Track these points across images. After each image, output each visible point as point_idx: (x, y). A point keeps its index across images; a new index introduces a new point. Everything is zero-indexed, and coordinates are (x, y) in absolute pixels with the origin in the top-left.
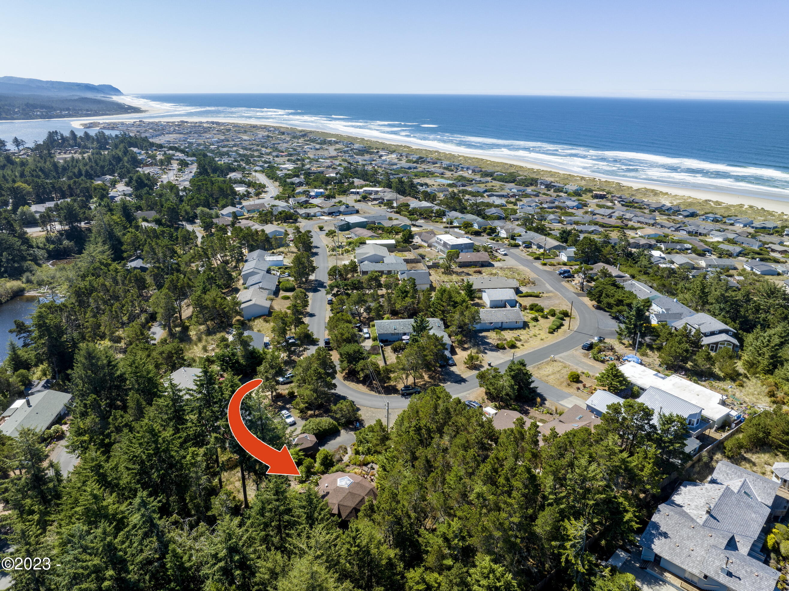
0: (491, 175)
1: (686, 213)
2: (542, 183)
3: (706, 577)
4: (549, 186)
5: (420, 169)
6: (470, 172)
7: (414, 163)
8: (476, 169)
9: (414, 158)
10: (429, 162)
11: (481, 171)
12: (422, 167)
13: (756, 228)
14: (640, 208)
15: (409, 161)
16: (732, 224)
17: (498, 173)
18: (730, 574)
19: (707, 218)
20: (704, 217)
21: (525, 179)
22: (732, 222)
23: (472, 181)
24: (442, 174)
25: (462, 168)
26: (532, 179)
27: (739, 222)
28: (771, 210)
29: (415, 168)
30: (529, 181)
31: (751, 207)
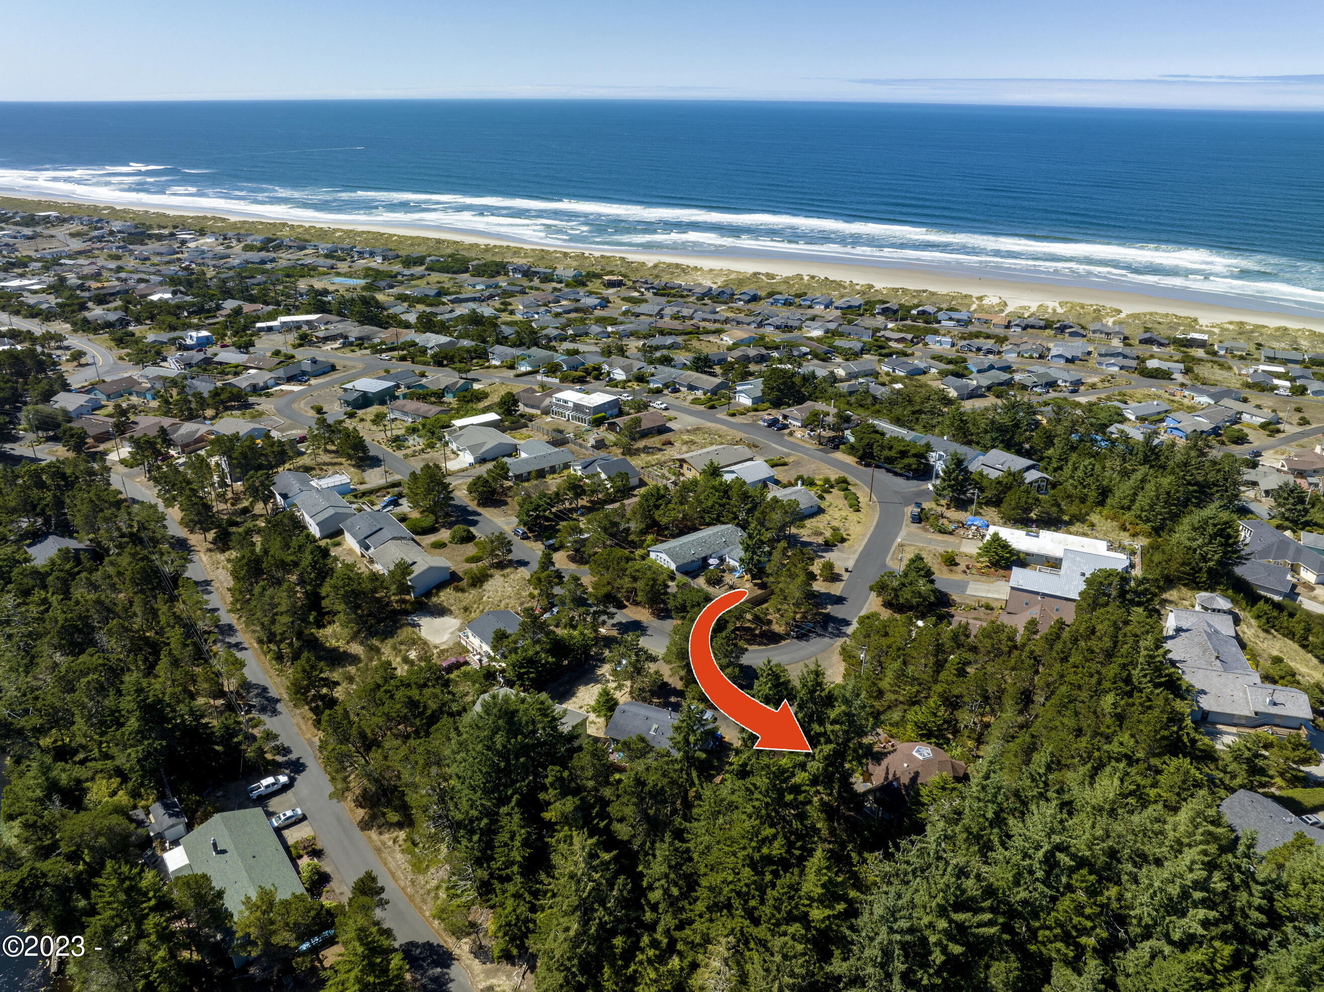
0: (419, 261)
1: (746, 298)
2: (515, 270)
3: (1256, 713)
4: (528, 273)
5: (283, 263)
6: (379, 259)
7: (260, 250)
8: (390, 254)
9: (256, 239)
10: (290, 247)
11: (398, 256)
12: (285, 259)
13: (841, 308)
14: (682, 297)
15: (248, 248)
16: (810, 307)
17: (433, 258)
18: (1275, 704)
19: (777, 301)
20: (771, 300)
21: (485, 265)
22: (808, 303)
23: (396, 276)
24: (332, 268)
25: (360, 253)
26: (497, 264)
27: (818, 303)
28: (838, 279)
29: (273, 260)
30: (494, 268)
31: (813, 277)
